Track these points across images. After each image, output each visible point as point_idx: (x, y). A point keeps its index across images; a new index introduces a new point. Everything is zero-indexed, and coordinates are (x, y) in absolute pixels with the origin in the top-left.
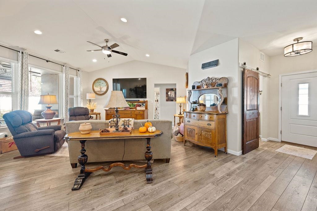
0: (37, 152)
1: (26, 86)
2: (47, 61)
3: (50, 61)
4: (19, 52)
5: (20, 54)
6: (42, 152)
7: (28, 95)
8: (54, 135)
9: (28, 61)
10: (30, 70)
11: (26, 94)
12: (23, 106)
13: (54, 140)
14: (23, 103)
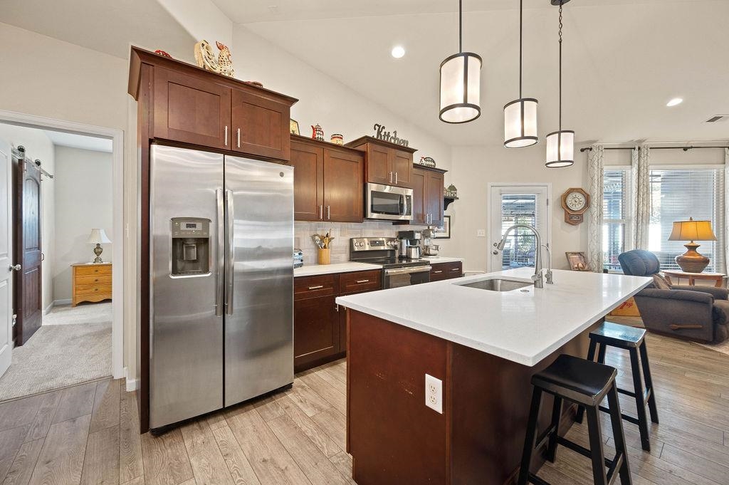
0: (674, 330)
1: (645, 208)
2: (685, 149)
3: (692, 147)
4: (634, 149)
5: (636, 152)
6: (685, 334)
7: (648, 223)
8: (712, 306)
9: (649, 160)
10: (650, 174)
11: (644, 221)
12: (639, 243)
13: (713, 316)
14: (639, 237)
